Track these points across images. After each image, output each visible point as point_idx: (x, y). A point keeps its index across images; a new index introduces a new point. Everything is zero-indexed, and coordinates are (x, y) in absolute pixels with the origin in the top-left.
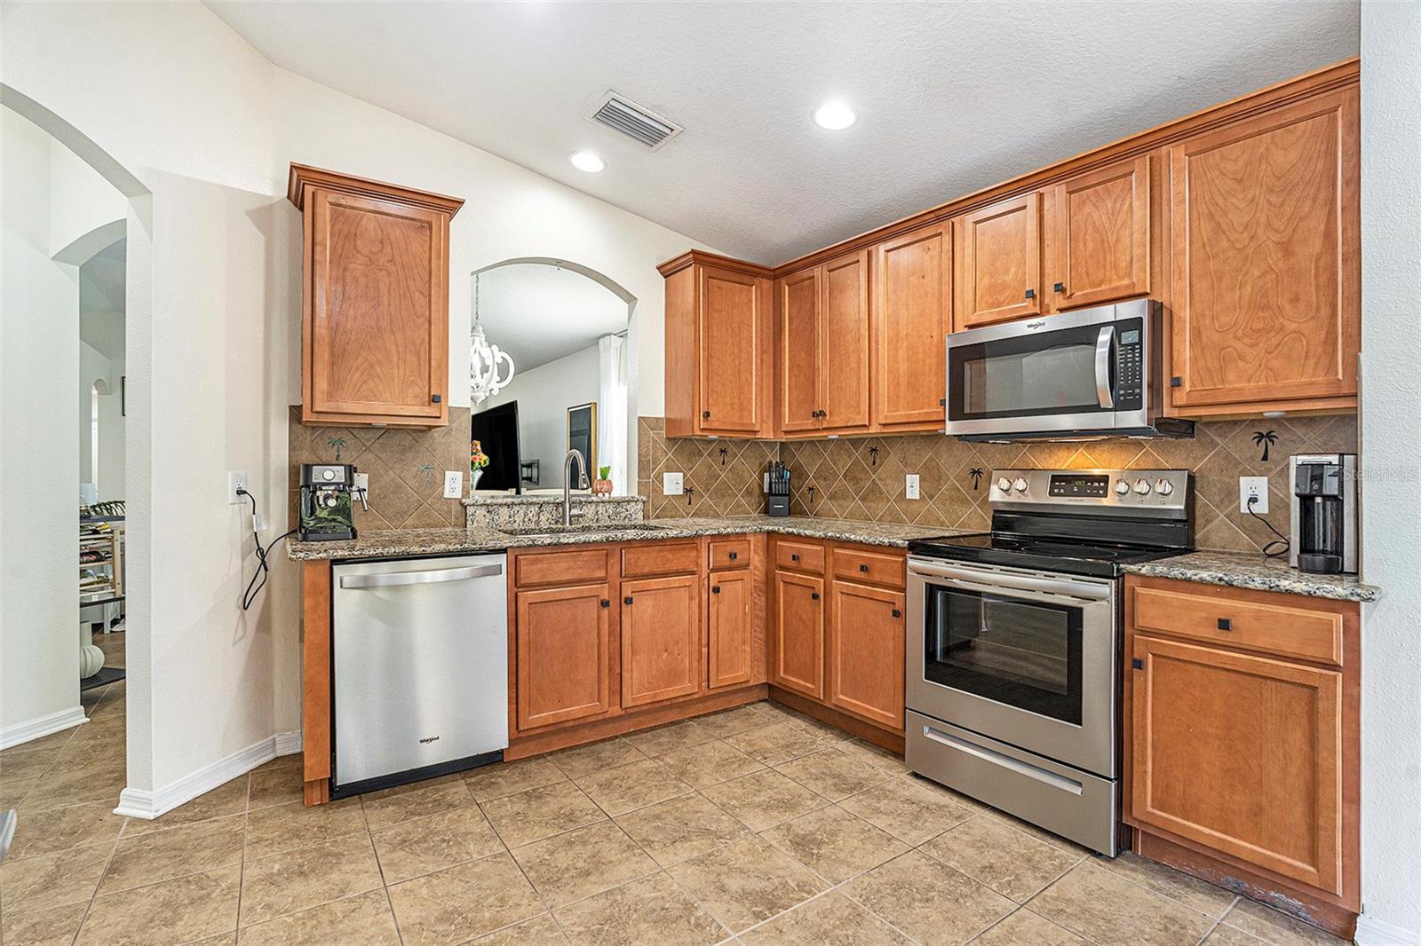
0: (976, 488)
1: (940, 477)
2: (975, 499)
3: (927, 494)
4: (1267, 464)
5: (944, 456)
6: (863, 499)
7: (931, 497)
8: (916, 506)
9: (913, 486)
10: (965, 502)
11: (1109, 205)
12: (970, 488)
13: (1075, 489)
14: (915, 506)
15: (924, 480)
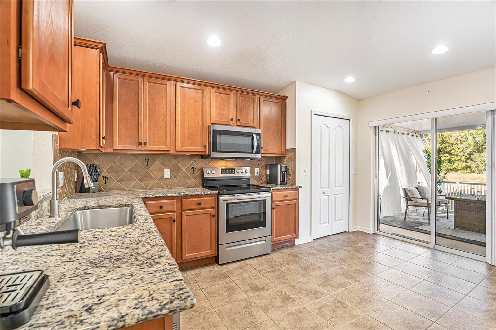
0: (193, 173)
1: (179, 170)
2: (193, 177)
3: (173, 176)
4: (259, 166)
5: (181, 163)
6: (141, 180)
7: (175, 177)
8: (169, 181)
9: (167, 174)
10: (189, 178)
11: (249, 104)
12: (191, 173)
13: (228, 172)
14: (167, 181)
15: (172, 171)
